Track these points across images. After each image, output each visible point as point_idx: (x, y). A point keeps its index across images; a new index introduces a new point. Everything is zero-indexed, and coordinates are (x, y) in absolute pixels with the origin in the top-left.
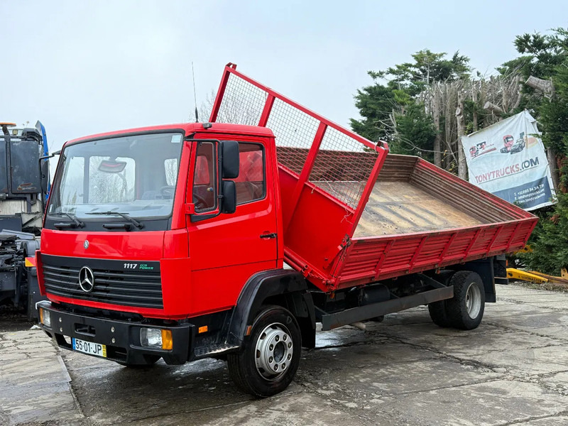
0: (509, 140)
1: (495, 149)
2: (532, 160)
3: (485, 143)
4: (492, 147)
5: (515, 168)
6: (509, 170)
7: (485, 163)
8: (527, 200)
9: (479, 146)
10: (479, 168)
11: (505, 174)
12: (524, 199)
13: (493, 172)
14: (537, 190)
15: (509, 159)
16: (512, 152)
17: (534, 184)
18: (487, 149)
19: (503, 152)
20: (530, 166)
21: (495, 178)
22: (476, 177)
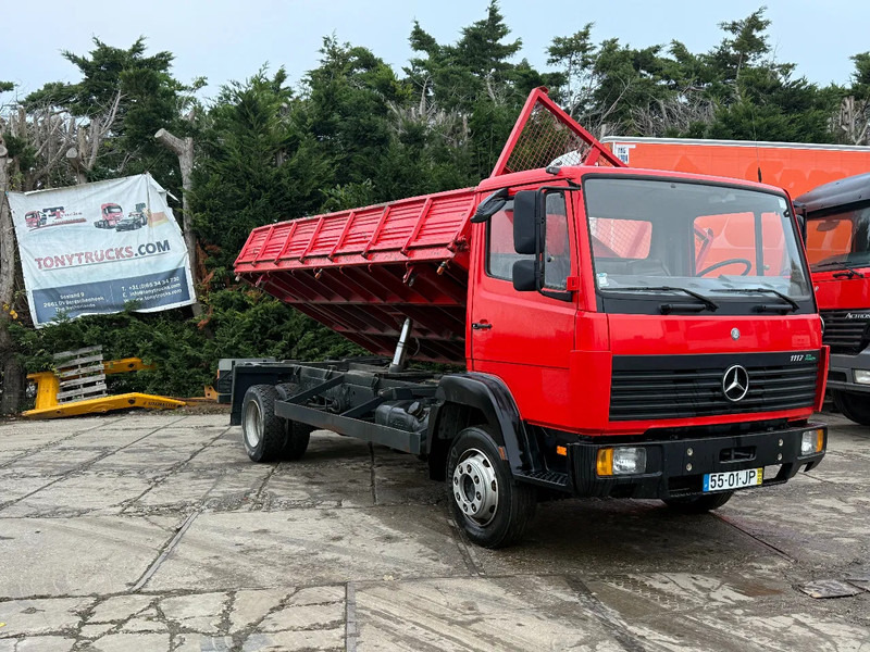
0: (113, 210)
1: (84, 220)
2: (159, 244)
3: (62, 209)
4: (79, 217)
5: (124, 252)
6: (112, 254)
7: (61, 239)
8: (147, 298)
9: (49, 213)
10: (46, 245)
11: (105, 259)
12: (143, 296)
13: (79, 255)
14: (166, 285)
15: (113, 239)
16: (120, 229)
17: (163, 276)
18: (65, 219)
19: (99, 226)
20: (157, 252)
21: (84, 262)
22: (38, 260)
